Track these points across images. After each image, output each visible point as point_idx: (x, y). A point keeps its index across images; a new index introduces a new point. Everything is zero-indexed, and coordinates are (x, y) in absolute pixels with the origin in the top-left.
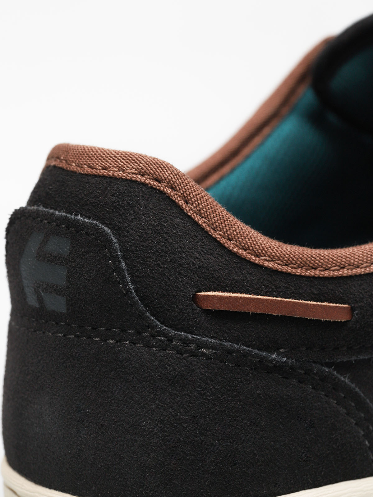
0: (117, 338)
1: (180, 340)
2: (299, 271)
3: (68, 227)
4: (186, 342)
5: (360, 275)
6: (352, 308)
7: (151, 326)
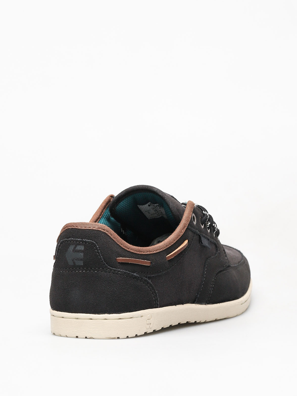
0: (98, 271)
1: (113, 270)
2: (138, 253)
3: (83, 243)
4: (115, 271)
5: (152, 254)
6: (151, 262)
7: (106, 267)
